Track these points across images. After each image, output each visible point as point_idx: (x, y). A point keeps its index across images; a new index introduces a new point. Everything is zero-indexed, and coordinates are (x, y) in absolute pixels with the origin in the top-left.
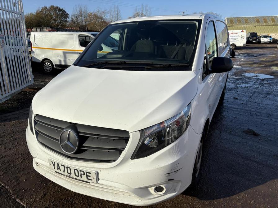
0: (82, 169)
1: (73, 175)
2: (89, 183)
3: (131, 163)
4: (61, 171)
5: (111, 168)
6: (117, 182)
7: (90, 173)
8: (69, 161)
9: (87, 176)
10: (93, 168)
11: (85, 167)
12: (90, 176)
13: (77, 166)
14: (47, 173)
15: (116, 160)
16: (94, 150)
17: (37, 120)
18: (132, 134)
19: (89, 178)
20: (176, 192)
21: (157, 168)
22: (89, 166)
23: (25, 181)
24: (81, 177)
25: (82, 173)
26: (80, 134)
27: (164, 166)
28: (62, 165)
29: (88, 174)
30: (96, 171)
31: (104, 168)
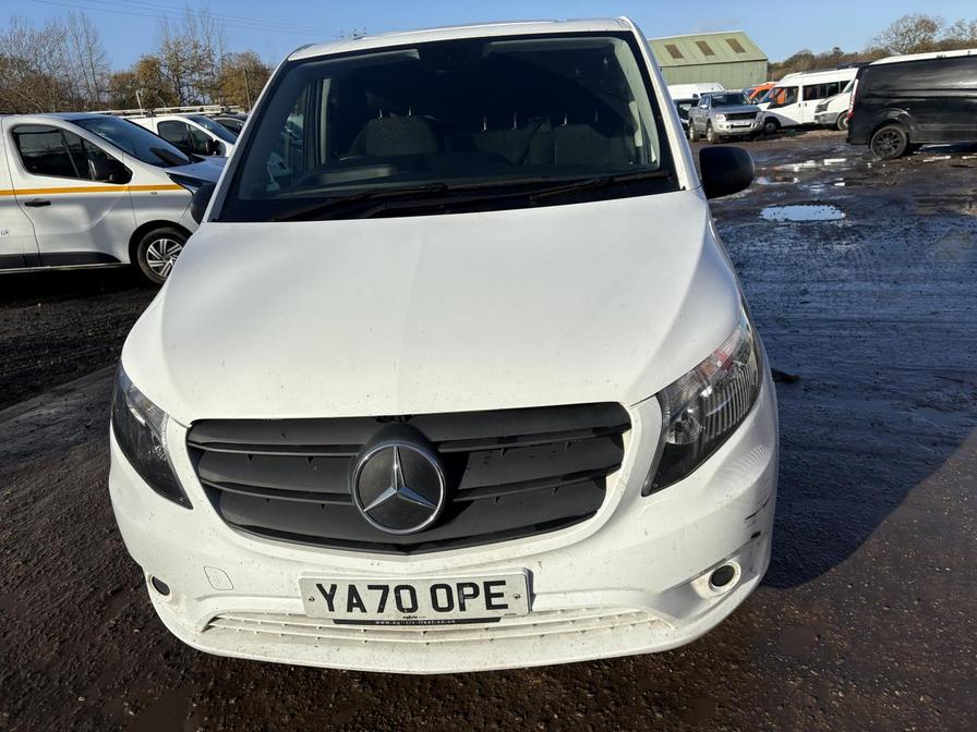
0: (465, 577)
1: (425, 611)
2: (497, 620)
3: (645, 507)
4: (364, 610)
5: (584, 540)
6: (603, 586)
7: (503, 583)
8: (407, 561)
9: (489, 596)
10: (510, 560)
11: (477, 566)
12: (500, 595)
13: (446, 570)
14: (268, 645)
15: (596, 512)
16: (498, 495)
17: (204, 444)
18: (640, 410)
19: (495, 601)
20: (756, 574)
21: (725, 503)
22: (495, 559)
23: (135, 712)
24: (462, 608)
25: (468, 591)
26: (441, 451)
27: (743, 495)
28: (370, 587)
29: (494, 589)
30: (525, 569)
31: (555, 550)
